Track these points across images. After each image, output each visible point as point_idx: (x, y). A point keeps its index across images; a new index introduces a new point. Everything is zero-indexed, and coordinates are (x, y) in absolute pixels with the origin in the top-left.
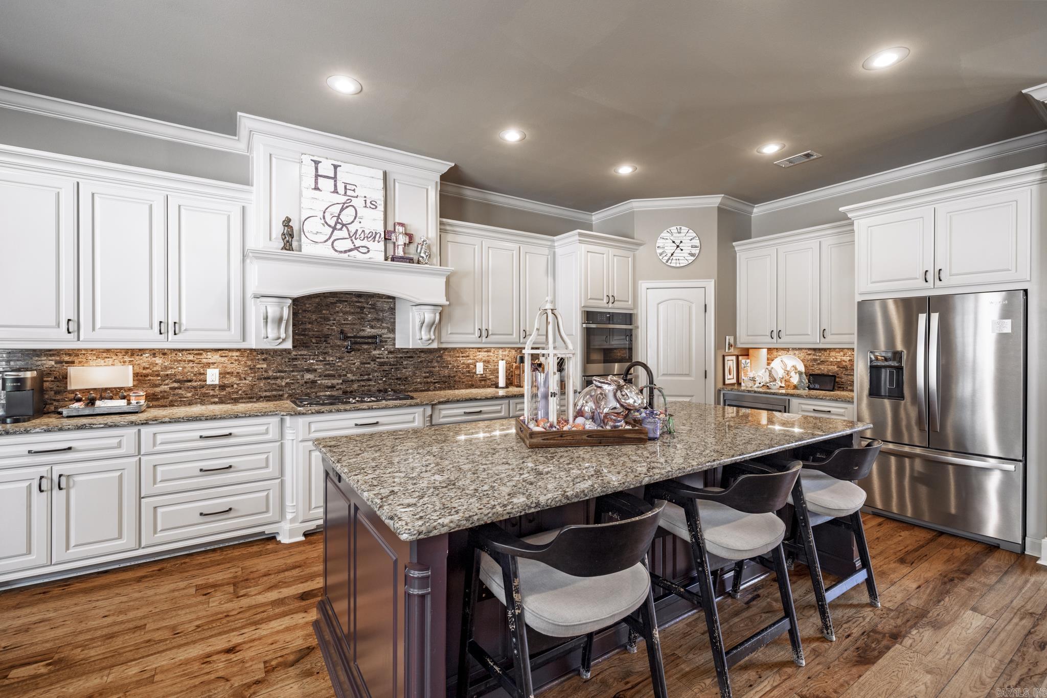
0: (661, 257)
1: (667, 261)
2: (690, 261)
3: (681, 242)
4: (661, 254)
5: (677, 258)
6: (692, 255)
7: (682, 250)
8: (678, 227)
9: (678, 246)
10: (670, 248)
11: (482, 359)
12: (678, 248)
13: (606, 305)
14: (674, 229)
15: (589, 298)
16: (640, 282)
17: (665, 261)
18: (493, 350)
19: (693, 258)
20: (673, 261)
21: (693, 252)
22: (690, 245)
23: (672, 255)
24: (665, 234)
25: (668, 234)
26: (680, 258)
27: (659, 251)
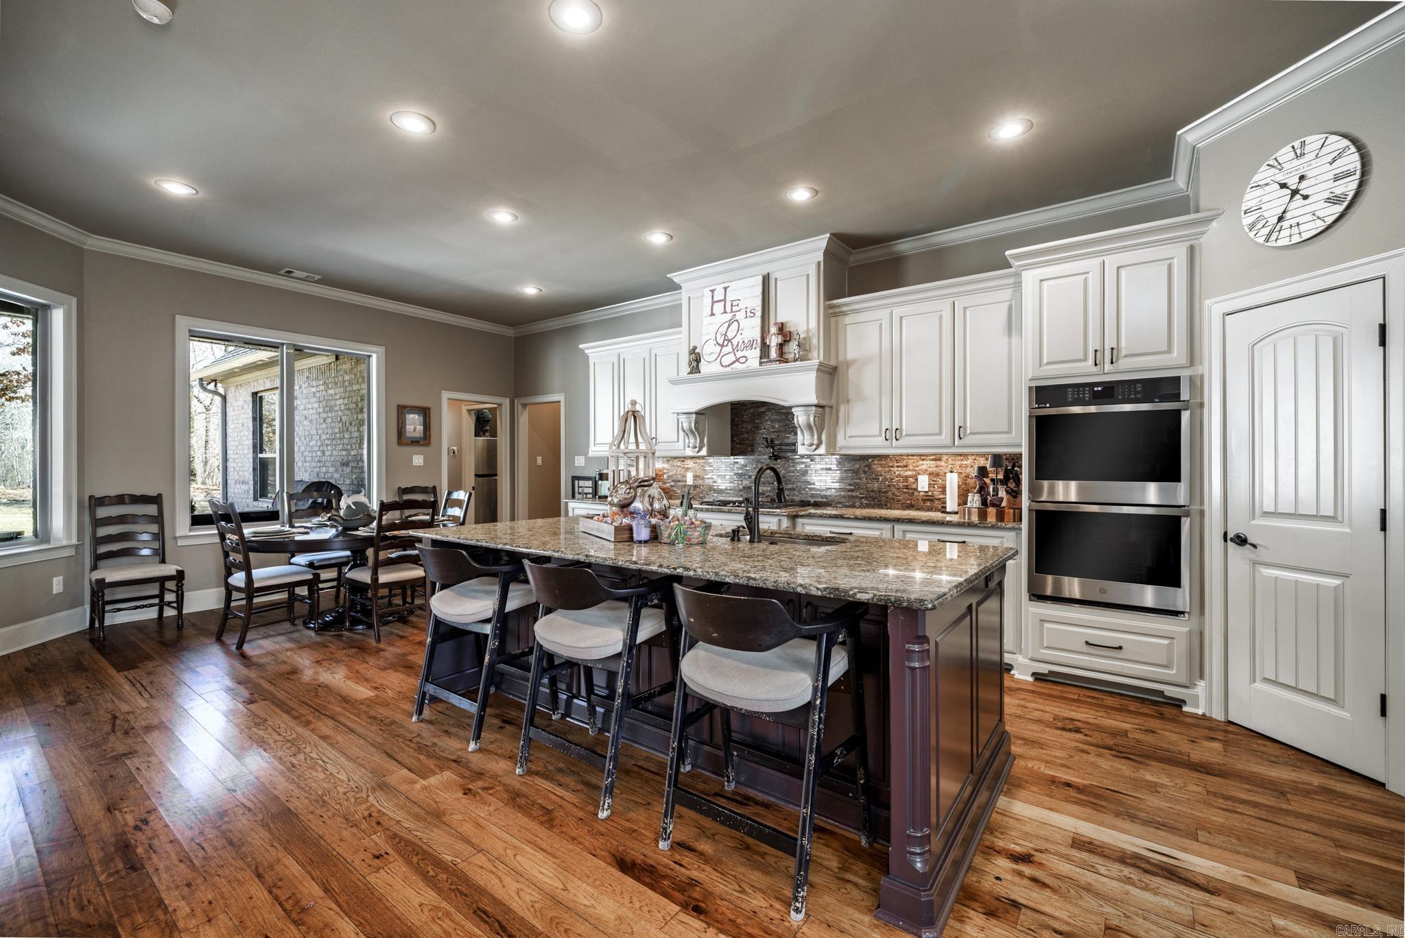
0: (1252, 234)
1: (1267, 240)
2: (1330, 220)
3: (1302, 178)
4: (1252, 226)
5: (1293, 222)
6: (1334, 200)
7: (1305, 197)
8: (1297, 144)
9: (1295, 193)
10: (1275, 201)
11: (926, 470)
12: (1298, 196)
13: (1095, 369)
14: (1285, 154)
15: (1045, 362)
16: (1207, 302)
17: (1261, 240)
18: (944, 458)
19: (1339, 209)
20: (1285, 233)
21: (1338, 191)
22: (1331, 175)
23: (1280, 219)
24: (1264, 174)
25: (1273, 171)
26: (1301, 220)
27: (1247, 220)
